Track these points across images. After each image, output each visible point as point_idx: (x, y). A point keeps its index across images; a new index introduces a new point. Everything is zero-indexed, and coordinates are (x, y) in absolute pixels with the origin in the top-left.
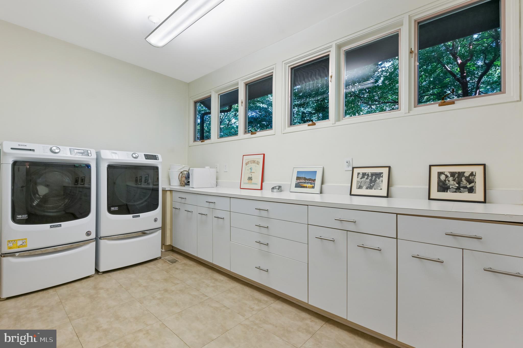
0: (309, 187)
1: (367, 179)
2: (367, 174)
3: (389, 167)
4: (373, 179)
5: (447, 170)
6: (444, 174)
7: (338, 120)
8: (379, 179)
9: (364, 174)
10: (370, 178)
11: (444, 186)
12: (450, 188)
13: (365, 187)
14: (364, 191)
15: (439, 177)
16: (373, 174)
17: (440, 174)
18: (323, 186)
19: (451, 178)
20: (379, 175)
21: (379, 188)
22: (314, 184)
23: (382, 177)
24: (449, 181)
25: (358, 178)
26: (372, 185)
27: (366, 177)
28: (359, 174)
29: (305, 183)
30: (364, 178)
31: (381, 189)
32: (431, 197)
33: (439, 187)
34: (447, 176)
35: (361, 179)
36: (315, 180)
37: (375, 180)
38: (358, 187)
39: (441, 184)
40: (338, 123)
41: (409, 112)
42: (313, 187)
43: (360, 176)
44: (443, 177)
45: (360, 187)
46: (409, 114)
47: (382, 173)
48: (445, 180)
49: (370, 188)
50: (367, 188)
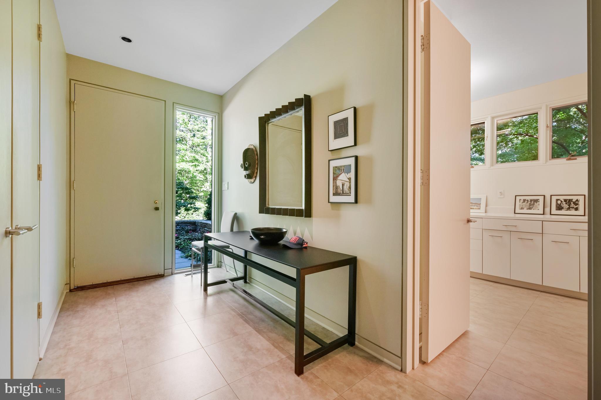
0: (475, 209)
1: (527, 203)
2: (527, 200)
3: (544, 196)
4: (532, 203)
5: (562, 198)
6: (560, 200)
7: (492, 165)
8: (536, 203)
9: (524, 200)
10: (529, 202)
11: (560, 207)
12: (563, 208)
13: (526, 208)
14: (525, 211)
15: (557, 202)
16: (531, 201)
17: (557, 200)
18: (487, 208)
19: (564, 202)
20: (536, 201)
21: (537, 209)
22: (480, 207)
23: (539, 202)
24: (563, 204)
25: (520, 202)
26: (531, 207)
27: (526, 202)
28: (520, 200)
29: (472, 206)
30: (525, 202)
31: (539, 210)
32: (552, 213)
33: (557, 208)
34: (562, 202)
35: (522, 203)
36: (480, 204)
37: (534, 204)
38: (521, 208)
39: (558, 206)
40: (492, 168)
41: (546, 163)
42: (479, 209)
43: (522, 201)
44: (559, 202)
45: (522, 209)
46: (545, 164)
47: (539, 199)
48: (561, 204)
49: (530, 209)
50: (528, 209)
